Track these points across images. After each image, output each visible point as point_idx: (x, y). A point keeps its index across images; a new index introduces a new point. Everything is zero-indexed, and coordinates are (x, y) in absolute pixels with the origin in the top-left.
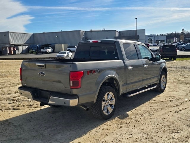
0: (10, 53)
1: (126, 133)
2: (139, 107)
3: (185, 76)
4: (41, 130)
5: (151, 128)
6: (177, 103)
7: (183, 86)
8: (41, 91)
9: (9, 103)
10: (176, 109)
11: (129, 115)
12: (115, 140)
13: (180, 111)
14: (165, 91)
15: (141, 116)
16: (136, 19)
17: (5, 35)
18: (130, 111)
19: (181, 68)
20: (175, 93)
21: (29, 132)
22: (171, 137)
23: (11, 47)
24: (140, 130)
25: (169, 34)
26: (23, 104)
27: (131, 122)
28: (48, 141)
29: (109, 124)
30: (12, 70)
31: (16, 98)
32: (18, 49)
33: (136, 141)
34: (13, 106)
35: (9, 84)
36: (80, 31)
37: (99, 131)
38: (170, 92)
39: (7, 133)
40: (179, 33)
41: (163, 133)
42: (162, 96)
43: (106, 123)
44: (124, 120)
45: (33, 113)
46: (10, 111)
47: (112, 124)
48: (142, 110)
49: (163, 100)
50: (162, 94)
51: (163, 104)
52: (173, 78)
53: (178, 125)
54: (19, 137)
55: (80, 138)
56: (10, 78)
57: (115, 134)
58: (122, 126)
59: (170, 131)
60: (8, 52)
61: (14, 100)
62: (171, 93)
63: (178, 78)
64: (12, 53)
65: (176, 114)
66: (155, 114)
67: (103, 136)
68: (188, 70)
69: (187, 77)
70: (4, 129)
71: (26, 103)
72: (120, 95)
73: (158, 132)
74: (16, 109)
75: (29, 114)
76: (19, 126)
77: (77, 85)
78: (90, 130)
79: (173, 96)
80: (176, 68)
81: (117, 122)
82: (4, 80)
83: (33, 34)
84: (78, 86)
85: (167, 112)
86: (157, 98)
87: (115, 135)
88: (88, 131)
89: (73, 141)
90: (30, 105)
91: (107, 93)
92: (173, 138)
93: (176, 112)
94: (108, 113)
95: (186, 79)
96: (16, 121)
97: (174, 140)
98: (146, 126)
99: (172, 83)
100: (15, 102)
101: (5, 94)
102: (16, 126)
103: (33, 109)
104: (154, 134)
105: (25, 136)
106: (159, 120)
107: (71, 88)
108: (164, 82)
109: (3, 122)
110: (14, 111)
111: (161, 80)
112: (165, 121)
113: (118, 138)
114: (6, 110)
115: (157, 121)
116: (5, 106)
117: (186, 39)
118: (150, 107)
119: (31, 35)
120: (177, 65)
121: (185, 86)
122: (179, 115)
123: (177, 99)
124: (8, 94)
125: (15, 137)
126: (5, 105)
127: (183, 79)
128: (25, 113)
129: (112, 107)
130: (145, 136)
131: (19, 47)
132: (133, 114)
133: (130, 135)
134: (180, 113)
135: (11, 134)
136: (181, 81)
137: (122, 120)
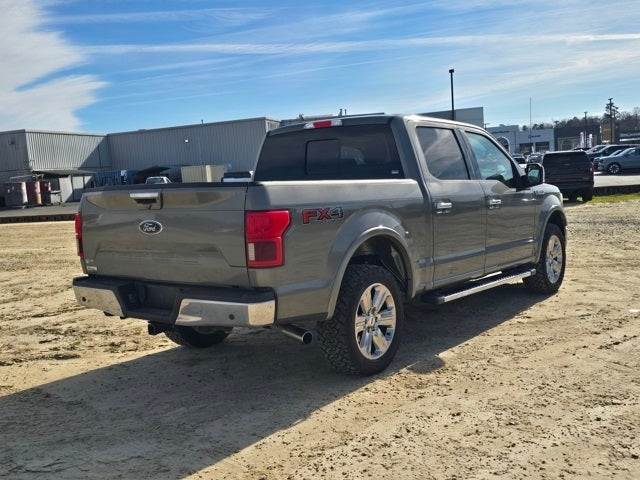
0: (32, 203)
1: (438, 411)
2: (476, 338)
3: (627, 244)
4: (156, 414)
5: (523, 393)
6: (605, 321)
7: (619, 273)
8: (150, 286)
9: (41, 342)
10: (603, 339)
11: (445, 360)
12: (405, 431)
13: (617, 343)
14: (560, 289)
15: (484, 362)
16: (452, 71)
17: (13, 143)
18: (446, 349)
19: (610, 223)
20: (597, 294)
21: (113, 420)
22: (593, 418)
23: (35, 180)
24: (485, 401)
25: (563, 122)
26: (88, 343)
27: (452, 381)
28: (182, 442)
29: (379, 388)
30: (43, 250)
31: (65, 327)
32: (56, 187)
33: (474, 431)
34: (55, 349)
35: (36, 289)
36: (264, 119)
37: (347, 409)
38: (578, 291)
39: (43, 424)
40: (596, 119)
41: (562, 407)
42: (553, 304)
43: (369, 386)
44: (432, 376)
45: (122, 365)
46: (45, 364)
47: (391, 387)
48: (488, 346)
49: (556, 316)
50: (553, 298)
51: (557, 328)
52: (585, 254)
53: (613, 382)
54: (83, 433)
55: (286, 431)
56: (36, 271)
57: (402, 415)
58: (422, 391)
59: (586, 401)
60: (26, 199)
61: (58, 333)
62: (582, 294)
63: (601, 252)
64: (40, 202)
65: (603, 353)
66: (532, 356)
67: (364, 423)
68: (633, 226)
69: (632, 249)
70: (30, 413)
71: (98, 339)
72: (413, 295)
73: (545, 403)
74: (66, 357)
75: (110, 368)
76: (79, 403)
77: (269, 255)
78: (318, 408)
79: (590, 302)
80: (595, 223)
81: (406, 382)
82: (18, 277)
83: (108, 137)
84: (274, 257)
85: (573, 349)
86: (538, 311)
87: (402, 419)
88: (311, 411)
89: (262, 441)
90: (113, 344)
91: (371, 287)
92: (599, 419)
93: (601, 347)
94: (376, 354)
95: (631, 253)
96: (69, 390)
97: (603, 424)
98: (505, 389)
99: (583, 266)
100: (61, 337)
101: (25, 317)
102: (70, 403)
103: (123, 354)
104: (533, 411)
105: (100, 431)
106: (548, 372)
107: (249, 265)
108: (556, 259)
109: (26, 396)
110: (59, 362)
111: (548, 254)
112: (568, 372)
113: (414, 426)
114: (31, 359)
115: (541, 375)
116: (27, 350)
117: (622, 135)
118: (513, 338)
119: (99, 140)
120: (595, 216)
121: (627, 272)
122: (612, 357)
123: (603, 312)
124: (35, 316)
125: (69, 435)
126: (27, 347)
127: (618, 254)
128: (97, 368)
129: (388, 334)
130: (503, 417)
131: (61, 180)
132: (460, 357)
133: (454, 415)
134: (618, 351)
135: (54, 428)
136: (613, 259)
137: (423, 376)
